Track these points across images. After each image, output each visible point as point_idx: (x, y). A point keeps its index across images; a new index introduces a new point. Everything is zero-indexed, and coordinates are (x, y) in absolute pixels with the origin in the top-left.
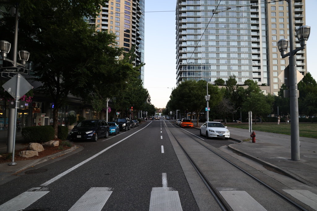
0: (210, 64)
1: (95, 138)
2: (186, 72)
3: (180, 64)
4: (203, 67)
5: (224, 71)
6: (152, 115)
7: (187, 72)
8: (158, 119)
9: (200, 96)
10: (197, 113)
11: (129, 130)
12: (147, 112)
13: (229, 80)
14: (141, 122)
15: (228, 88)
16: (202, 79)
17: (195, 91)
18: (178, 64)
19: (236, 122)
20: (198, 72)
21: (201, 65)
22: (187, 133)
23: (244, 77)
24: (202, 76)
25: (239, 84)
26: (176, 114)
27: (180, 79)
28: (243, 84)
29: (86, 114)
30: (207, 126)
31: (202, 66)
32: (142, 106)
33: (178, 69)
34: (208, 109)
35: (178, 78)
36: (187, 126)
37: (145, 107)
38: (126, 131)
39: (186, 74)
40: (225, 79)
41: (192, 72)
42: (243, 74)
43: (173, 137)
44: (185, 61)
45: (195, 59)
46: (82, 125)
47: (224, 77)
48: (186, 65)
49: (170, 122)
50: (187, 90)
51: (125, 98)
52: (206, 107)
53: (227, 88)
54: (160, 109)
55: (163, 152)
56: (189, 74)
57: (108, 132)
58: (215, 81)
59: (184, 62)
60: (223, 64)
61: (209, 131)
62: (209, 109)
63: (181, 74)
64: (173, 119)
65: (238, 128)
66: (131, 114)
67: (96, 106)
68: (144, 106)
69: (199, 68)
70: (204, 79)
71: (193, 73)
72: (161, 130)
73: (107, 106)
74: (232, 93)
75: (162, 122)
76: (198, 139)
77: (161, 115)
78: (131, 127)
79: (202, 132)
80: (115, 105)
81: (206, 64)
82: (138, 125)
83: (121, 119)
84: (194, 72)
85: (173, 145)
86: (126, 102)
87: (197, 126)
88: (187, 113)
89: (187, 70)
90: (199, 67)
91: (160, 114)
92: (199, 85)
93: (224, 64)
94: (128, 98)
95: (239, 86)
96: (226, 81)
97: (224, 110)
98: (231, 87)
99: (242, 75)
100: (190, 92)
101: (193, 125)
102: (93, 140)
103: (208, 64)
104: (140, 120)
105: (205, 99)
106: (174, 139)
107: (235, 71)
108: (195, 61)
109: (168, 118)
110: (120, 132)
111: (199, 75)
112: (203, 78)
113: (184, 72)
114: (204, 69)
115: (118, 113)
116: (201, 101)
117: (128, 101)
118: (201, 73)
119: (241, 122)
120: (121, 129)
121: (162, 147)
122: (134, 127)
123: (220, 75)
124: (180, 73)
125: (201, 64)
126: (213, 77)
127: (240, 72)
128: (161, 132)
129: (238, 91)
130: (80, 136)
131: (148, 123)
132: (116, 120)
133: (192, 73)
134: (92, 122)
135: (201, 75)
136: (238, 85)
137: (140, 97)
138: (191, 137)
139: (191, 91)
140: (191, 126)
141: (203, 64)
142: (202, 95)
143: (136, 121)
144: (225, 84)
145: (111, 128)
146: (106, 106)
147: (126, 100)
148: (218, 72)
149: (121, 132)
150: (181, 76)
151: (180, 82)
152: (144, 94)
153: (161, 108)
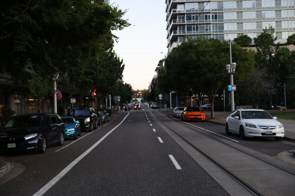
0: (225, 10)
1: (42, 147)
2: (184, 25)
3: (173, 11)
4: (213, 16)
5: (249, 21)
6: (127, 102)
7: (186, 26)
8: (139, 108)
9: (216, 65)
10: (211, 96)
11: (95, 128)
12: (119, 97)
13: (260, 36)
14: (112, 115)
15: (261, 50)
16: (212, 37)
17: (207, 57)
18: (170, 12)
19: (275, 108)
20: (205, 25)
21: (210, 13)
22: (200, 131)
23: (286, 30)
24: (212, 33)
25: (281, 43)
26: (169, 98)
27: (174, 39)
28: (284, 43)
29: (16, 104)
30: (239, 117)
31: (211, 15)
32: (113, 86)
33: (171, 22)
34: (232, 88)
35: (171, 37)
36: (195, 118)
37: (117, 89)
38: (90, 131)
39: (184, 29)
40: (252, 36)
41: (194, 24)
42: (284, 25)
43: (180, 138)
44: (182, 6)
45: (199, 3)
46: (14, 125)
47: (250, 31)
48: (184, 14)
49: (160, 112)
50: (193, 55)
51: (86, 74)
52: (230, 84)
53: (258, 50)
54: (138, 91)
55: (178, 167)
56: (189, 29)
57: (64, 135)
58: (235, 40)
59: (180, 9)
60: (248, 9)
61: (247, 125)
62: (234, 88)
63: (176, 29)
64: (163, 107)
65: (286, 119)
66: (94, 102)
67: (37, 89)
68: (117, 87)
69: (206, 18)
70: (215, 36)
71: (195, 26)
72: (153, 127)
73: (55, 89)
74: (268, 58)
75: (147, 113)
76: (227, 140)
77: (142, 101)
78: (99, 124)
79: (230, 128)
80: (68, 86)
81: (219, 10)
82: (108, 121)
83: (80, 110)
84: (197, 24)
85: (188, 153)
86: (87, 79)
87: (212, 118)
88: (190, 95)
89: (186, 23)
90: (206, 16)
91: (139, 100)
92: (213, 46)
93: (250, 9)
94: (91, 74)
95: (280, 47)
96: (255, 39)
97: (256, 89)
98: (266, 48)
99: (283, 27)
100: (199, 59)
101: (204, 117)
102: (38, 150)
103: (222, 10)
104: (109, 110)
105: (227, 71)
106: (185, 142)
107: (269, 20)
108: (199, 6)
109: (155, 106)
110: (82, 134)
111: (207, 30)
112: (213, 35)
113: (180, 25)
114: (216, 18)
115: (73, 101)
116: (218, 75)
117: (92, 79)
118: (210, 27)
119: (286, 109)
120: (83, 129)
121: (171, 157)
122: (102, 123)
123: (244, 29)
124: (174, 29)
125: (210, 10)
126: (231, 32)
127: (279, 22)
128: (154, 130)
129: (278, 55)
130: (13, 144)
131: (124, 115)
132: (72, 113)
133: (194, 28)
134: (34, 117)
135: (210, 30)
136: (279, 45)
137: (111, 71)
138: (213, 138)
139: (201, 57)
140: (201, 119)
141: (213, 10)
142: (221, 63)
143: (105, 114)
144: (253, 43)
145: (67, 127)
146: (53, 89)
147: (88, 77)
148: (240, 24)
149: (84, 133)
150: (175, 33)
151: (175, 45)
152: (117, 65)
153: (140, 90)
